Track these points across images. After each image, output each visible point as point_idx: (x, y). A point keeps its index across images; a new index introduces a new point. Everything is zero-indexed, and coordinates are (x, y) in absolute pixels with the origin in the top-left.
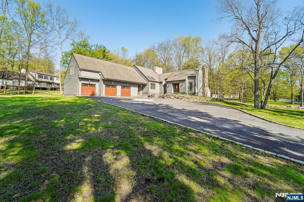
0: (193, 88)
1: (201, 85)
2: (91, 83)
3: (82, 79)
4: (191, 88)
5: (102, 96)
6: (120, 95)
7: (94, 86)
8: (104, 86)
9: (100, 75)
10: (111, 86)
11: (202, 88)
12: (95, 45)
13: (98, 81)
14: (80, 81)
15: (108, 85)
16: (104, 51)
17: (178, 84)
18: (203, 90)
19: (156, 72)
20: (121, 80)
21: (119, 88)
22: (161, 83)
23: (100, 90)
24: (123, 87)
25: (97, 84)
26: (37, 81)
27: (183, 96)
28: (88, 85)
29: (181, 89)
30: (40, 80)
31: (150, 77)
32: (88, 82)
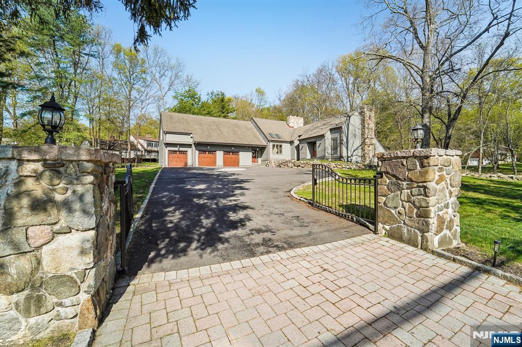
0: (339, 149)
1: (358, 142)
2: (181, 149)
3: (167, 145)
4: (335, 148)
5: (194, 166)
6: (222, 164)
7: (185, 153)
8: (197, 152)
9: (192, 137)
10: (207, 153)
11: (360, 147)
12: (210, 93)
13: (190, 146)
14: (166, 147)
15: (204, 151)
16: (222, 100)
17: (314, 143)
18: (363, 150)
19: (290, 125)
20: (221, 142)
21: (220, 154)
22: (291, 143)
23: (193, 158)
24: (226, 152)
25: (189, 150)
26: (146, 150)
27: (307, 163)
28: (178, 152)
29: (319, 151)
30: (149, 148)
31: (274, 133)
32: (176, 149)
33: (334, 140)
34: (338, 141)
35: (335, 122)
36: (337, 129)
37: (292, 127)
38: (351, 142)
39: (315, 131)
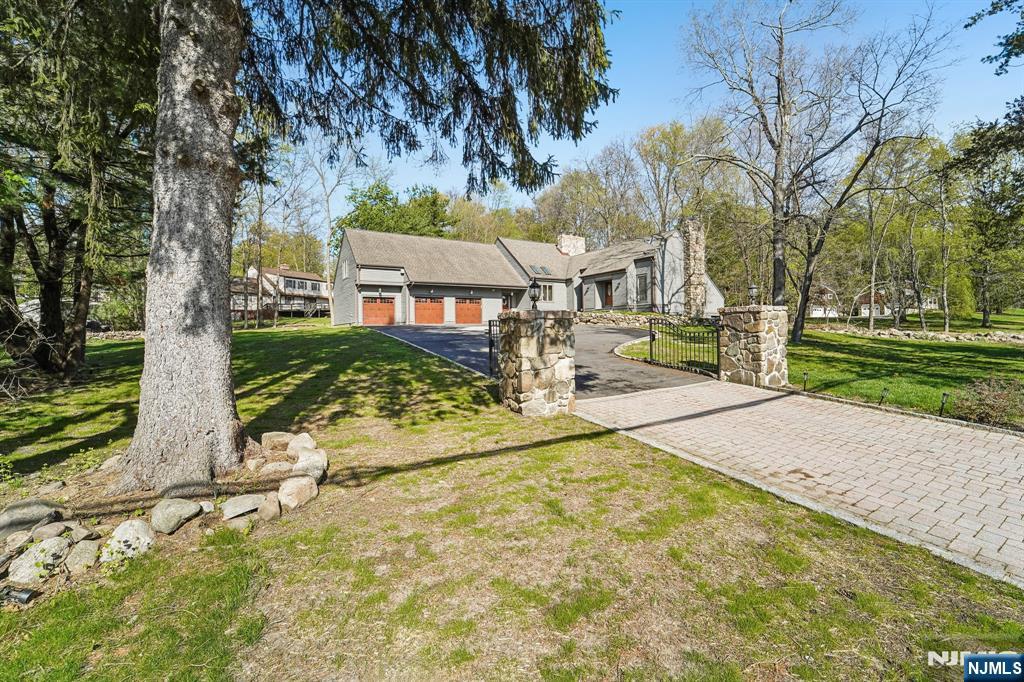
0: (649, 292)
1: (679, 281)
2: (384, 295)
3: (362, 287)
4: (643, 291)
5: (407, 323)
6: (454, 319)
7: (390, 300)
8: (413, 299)
9: (402, 274)
10: (429, 300)
11: (683, 289)
13: (399, 289)
14: (360, 292)
15: (423, 298)
16: (434, 203)
17: (608, 284)
18: (687, 294)
19: (563, 250)
20: (453, 282)
21: (450, 303)
22: (568, 282)
23: (405, 311)
24: (461, 300)
25: (398, 296)
26: (283, 295)
28: (378, 300)
29: (617, 297)
30: (288, 291)
31: (538, 266)
32: (376, 294)
33: (642, 278)
34: (649, 280)
35: (643, 247)
36: (645, 261)
37: (567, 254)
38: (667, 281)
39: (609, 262)
